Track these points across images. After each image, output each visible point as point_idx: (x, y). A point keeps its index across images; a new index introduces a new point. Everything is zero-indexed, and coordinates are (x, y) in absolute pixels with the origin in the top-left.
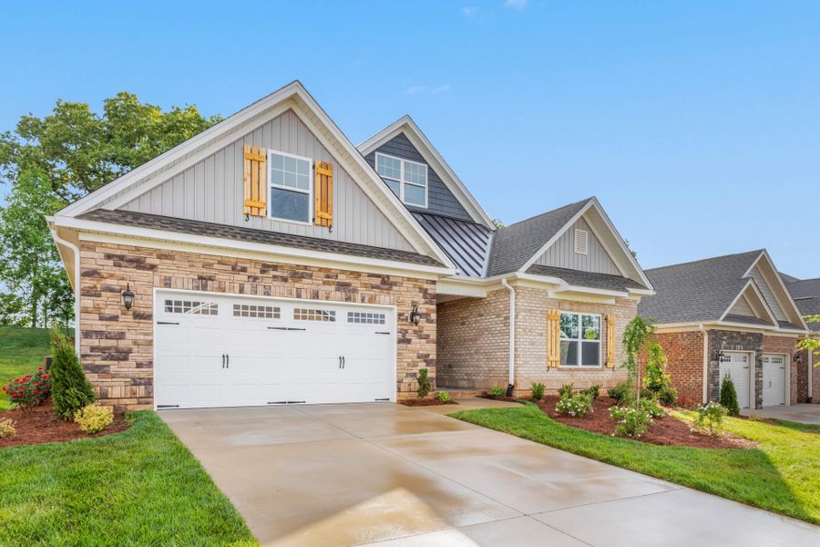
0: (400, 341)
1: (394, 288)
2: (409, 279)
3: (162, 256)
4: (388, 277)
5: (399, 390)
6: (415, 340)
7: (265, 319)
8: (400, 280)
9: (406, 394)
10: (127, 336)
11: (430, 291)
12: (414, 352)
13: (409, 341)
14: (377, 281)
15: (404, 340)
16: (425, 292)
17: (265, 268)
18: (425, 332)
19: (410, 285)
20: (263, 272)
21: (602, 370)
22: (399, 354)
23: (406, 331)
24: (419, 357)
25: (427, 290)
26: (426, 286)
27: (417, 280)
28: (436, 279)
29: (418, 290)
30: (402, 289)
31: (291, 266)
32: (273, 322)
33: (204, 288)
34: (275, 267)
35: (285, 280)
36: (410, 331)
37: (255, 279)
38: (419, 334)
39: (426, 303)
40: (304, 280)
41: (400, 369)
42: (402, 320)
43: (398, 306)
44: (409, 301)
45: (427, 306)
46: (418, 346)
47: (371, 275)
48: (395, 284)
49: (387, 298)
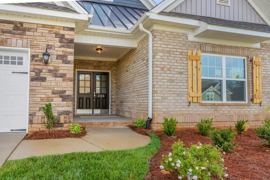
0: (32, 80)
1: (27, 33)
2: (44, 26)
4: (21, 24)
5: (31, 122)
6: (50, 78)
8: (35, 26)
9: (40, 126)
11: (66, 37)
12: (49, 88)
13: (44, 79)
14: (10, 27)
15: (37, 78)
16: (62, 37)
18: (61, 72)
19: (45, 31)
21: (248, 105)
22: (31, 90)
23: (40, 71)
24: (53, 93)
25: (64, 35)
26: (62, 32)
27: (52, 27)
28: (73, 25)
29: (54, 35)
30: (36, 34)
36: (44, 71)
38: (55, 73)
41: (32, 103)
42: (36, 61)
43: (31, 48)
44: (43, 45)
45: (63, 49)
46: (53, 84)
48: (29, 30)
49: (20, 42)
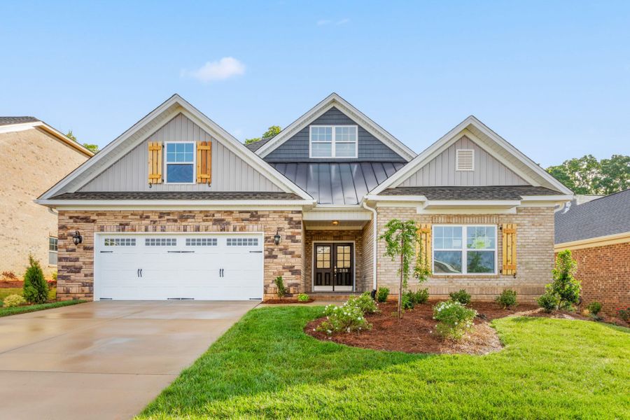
0: (266, 257)
1: (261, 219)
2: (275, 212)
3: (99, 214)
4: (256, 212)
5: (266, 292)
6: (280, 255)
7: (166, 246)
8: (267, 213)
9: (273, 295)
10: (80, 260)
11: (294, 219)
12: (280, 264)
13: (275, 257)
14: (247, 216)
15: (270, 256)
16: (290, 220)
17: (162, 215)
18: (290, 250)
19: (276, 216)
20: (160, 217)
21: (497, 277)
22: (265, 266)
23: (273, 250)
24: (284, 268)
25: (292, 218)
26: (290, 215)
27: (282, 212)
28: (301, 209)
29: (283, 219)
30: (268, 219)
31: (179, 212)
32: (171, 248)
33: (123, 230)
34: (168, 214)
35: (175, 221)
36: (276, 250)
37: (155, 222)
38: (285, 251)
39: (292, 228)
40: (189, 220)
41: (266, 277)
42: (269, 242)
43: (265, 231)
44: (275, 228)
45: (291, 230)
46: (283, 260)
47: (241, 212)
48: (263, 216)
49: (255, 227)
